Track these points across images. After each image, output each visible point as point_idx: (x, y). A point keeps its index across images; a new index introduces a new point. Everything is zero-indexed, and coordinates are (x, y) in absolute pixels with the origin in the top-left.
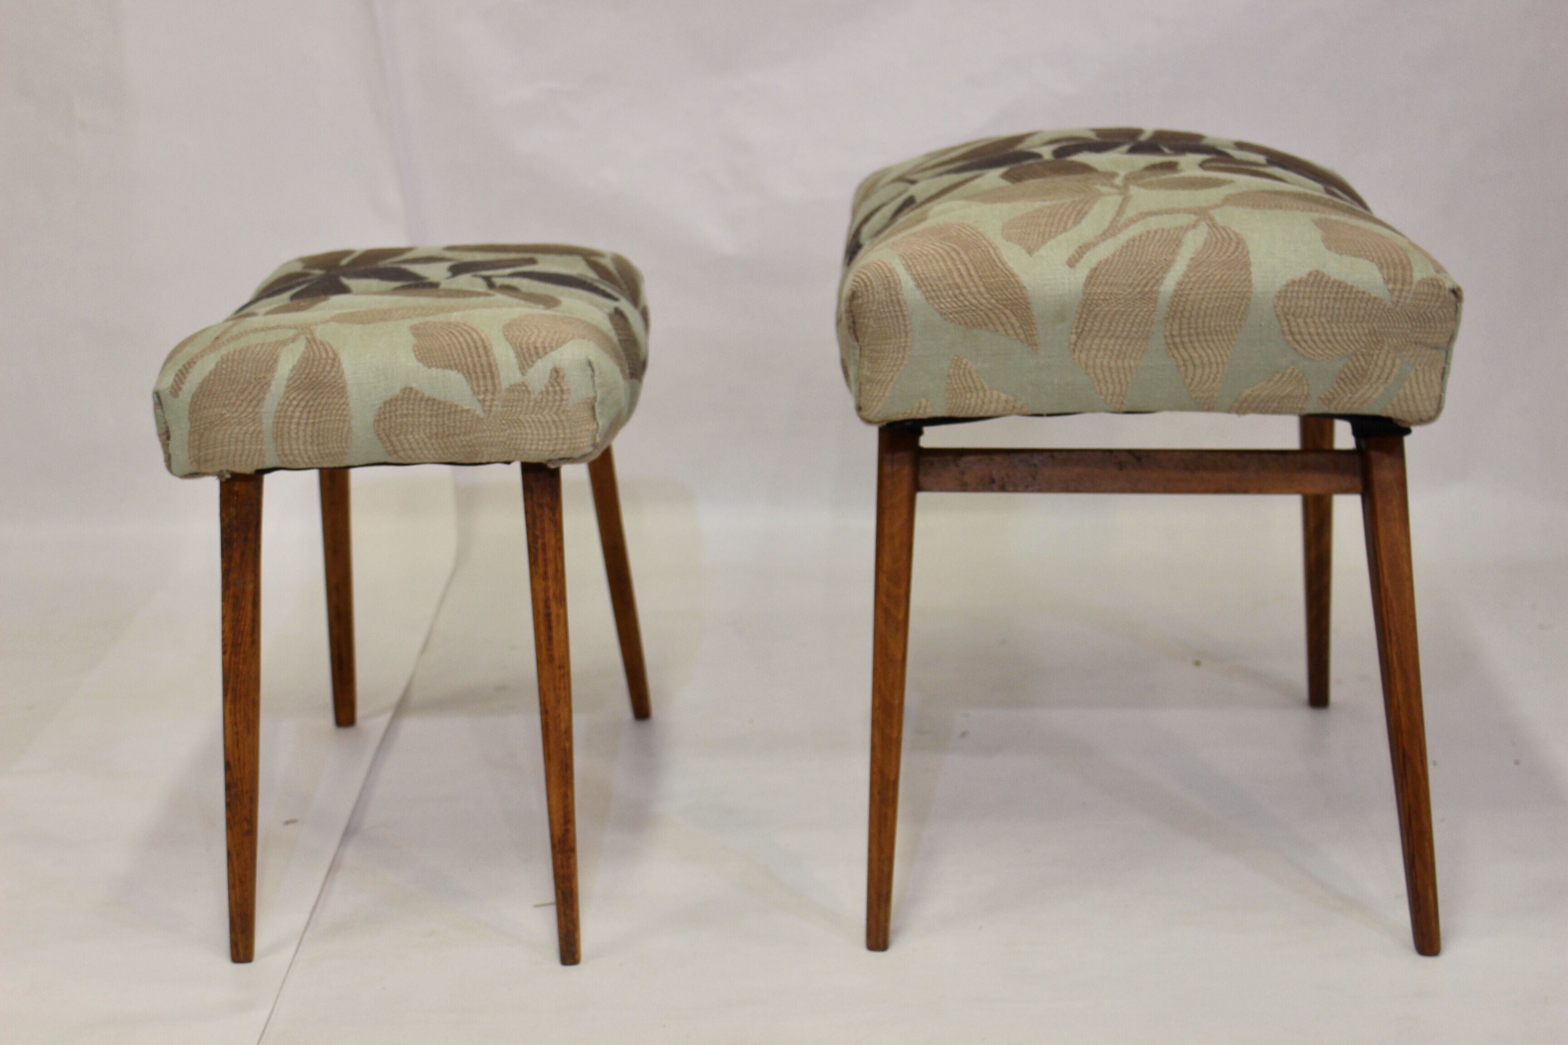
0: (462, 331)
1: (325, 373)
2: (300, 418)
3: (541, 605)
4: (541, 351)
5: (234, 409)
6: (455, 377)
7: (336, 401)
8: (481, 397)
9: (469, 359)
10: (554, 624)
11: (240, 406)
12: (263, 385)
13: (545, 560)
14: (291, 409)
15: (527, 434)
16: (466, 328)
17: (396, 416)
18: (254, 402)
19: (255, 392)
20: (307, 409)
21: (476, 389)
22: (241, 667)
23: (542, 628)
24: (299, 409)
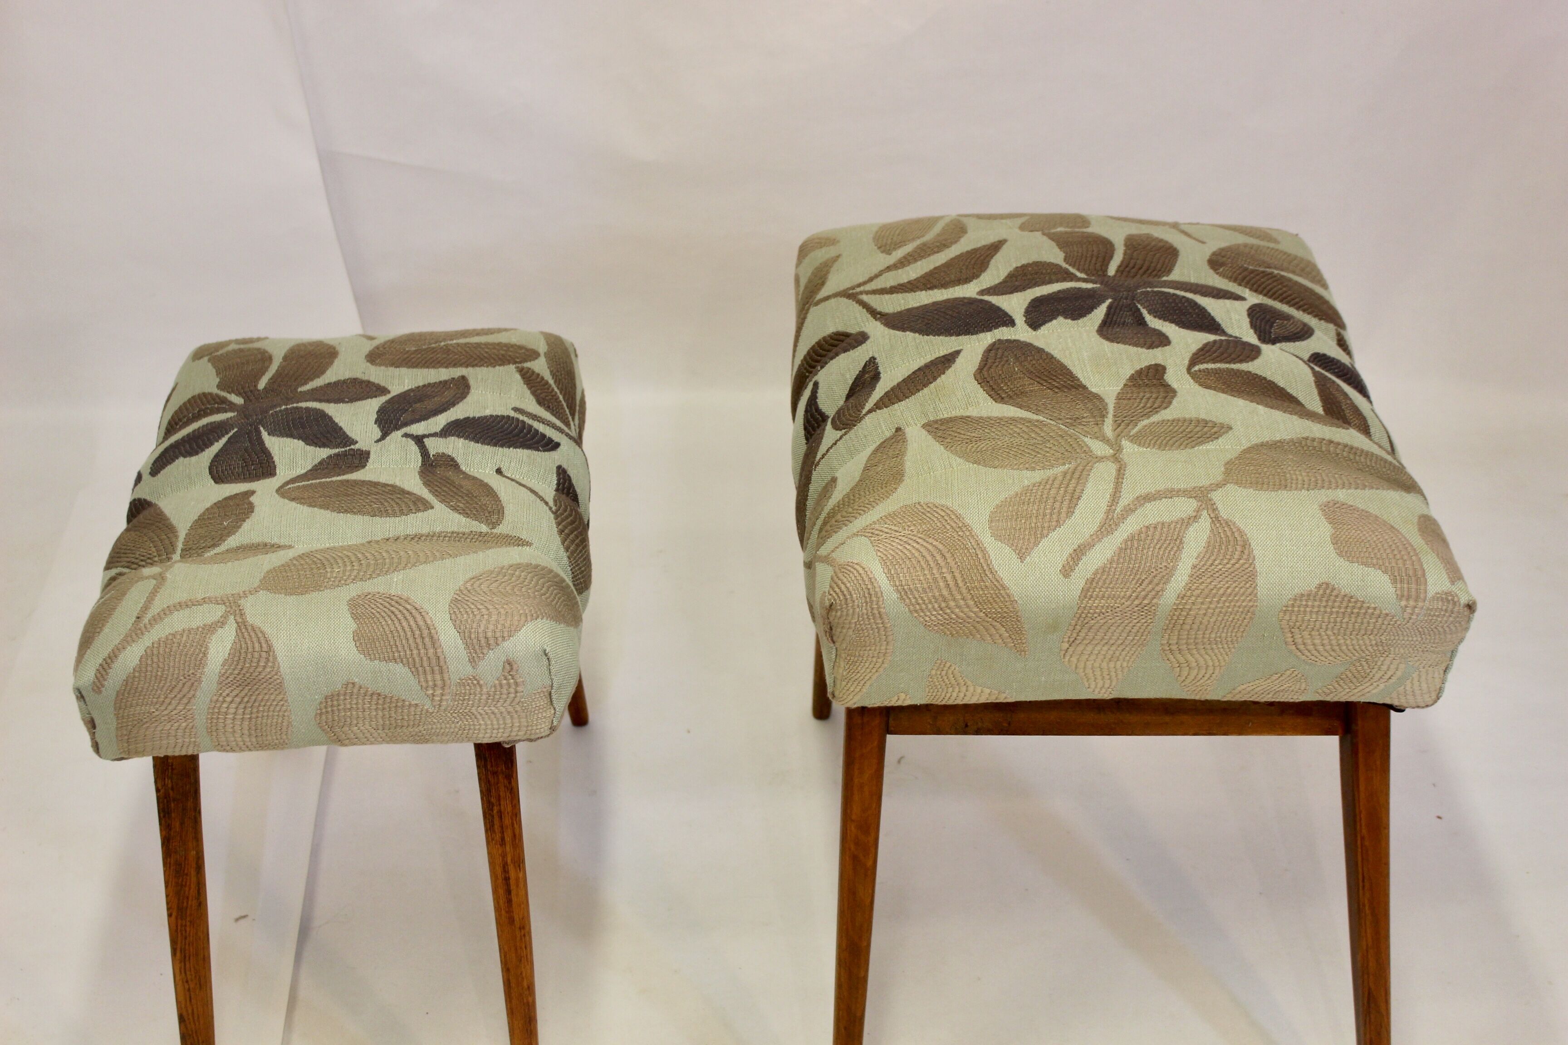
0: (405, 612)
1: (260, 669)
2: (235, 713)
3: (499, 870)
4: (492, 642)
5: (163, 708)
6: (400, 671)
7: (273, 697)
8: (430, 692)
9: (415, 652)
10: (513, 887)
11: (170, 704)
12: (193, 681)
13: (502, 827)
14: (225, 705)
15: (480, 725)
16: (408, 607)
17: (339, 710)
18: (185, 700)
19: (186, 689)
20: (242, 706)
21: (424, 684)
22: (188, 929)
23: (501, 891)
24: (233, 705)
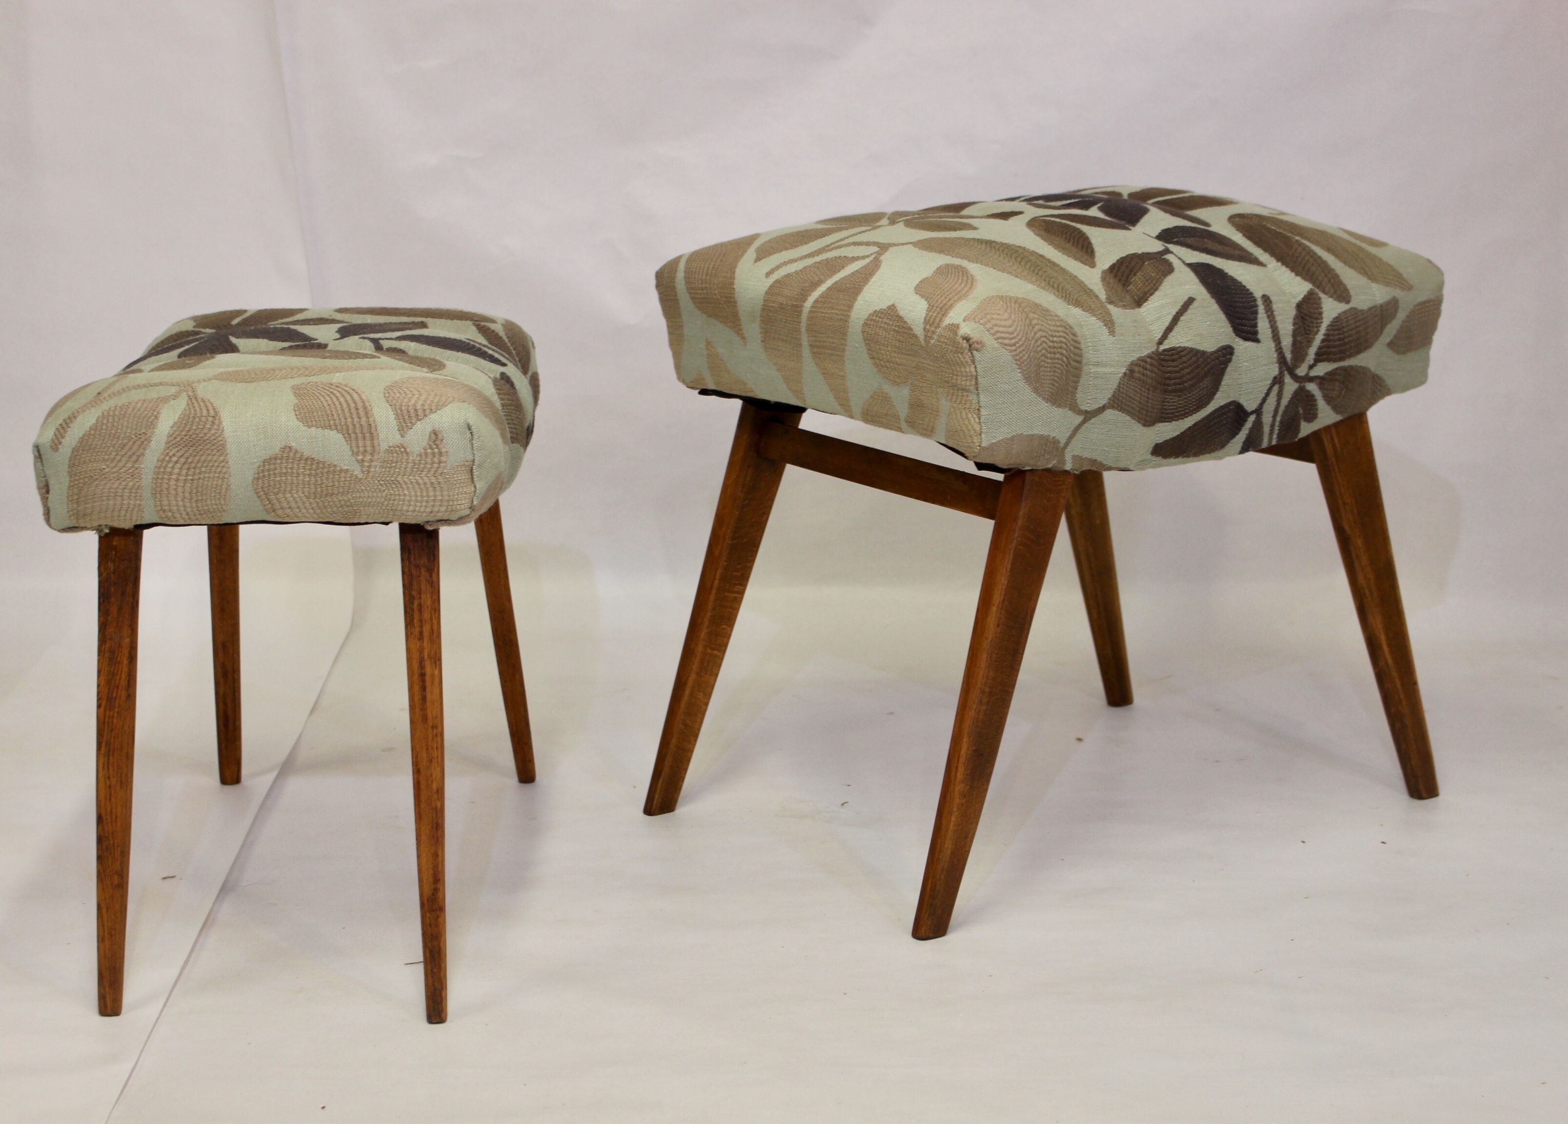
0: (343, 392)
1: (206, 431)
2: (179, 474)
3: (416, 666)
4: (420, 413)
5: (113, 465)
6: (335, 437)
7: (215, 458)
8: (360, 457)
9: (349, 420)
10: (428, 684)
11: (120, 461)
12: (143, 440)
13: (421, 621)
14: (170, 465)
15: (405, 495)
16: (347, 389)
17: (275, 474)
18: (134, 458)
19: (135, 447)
20: (186, 466)
21: (355, 450)
22: (115, 721)
23: (416, 688)
24: (178, 465)
